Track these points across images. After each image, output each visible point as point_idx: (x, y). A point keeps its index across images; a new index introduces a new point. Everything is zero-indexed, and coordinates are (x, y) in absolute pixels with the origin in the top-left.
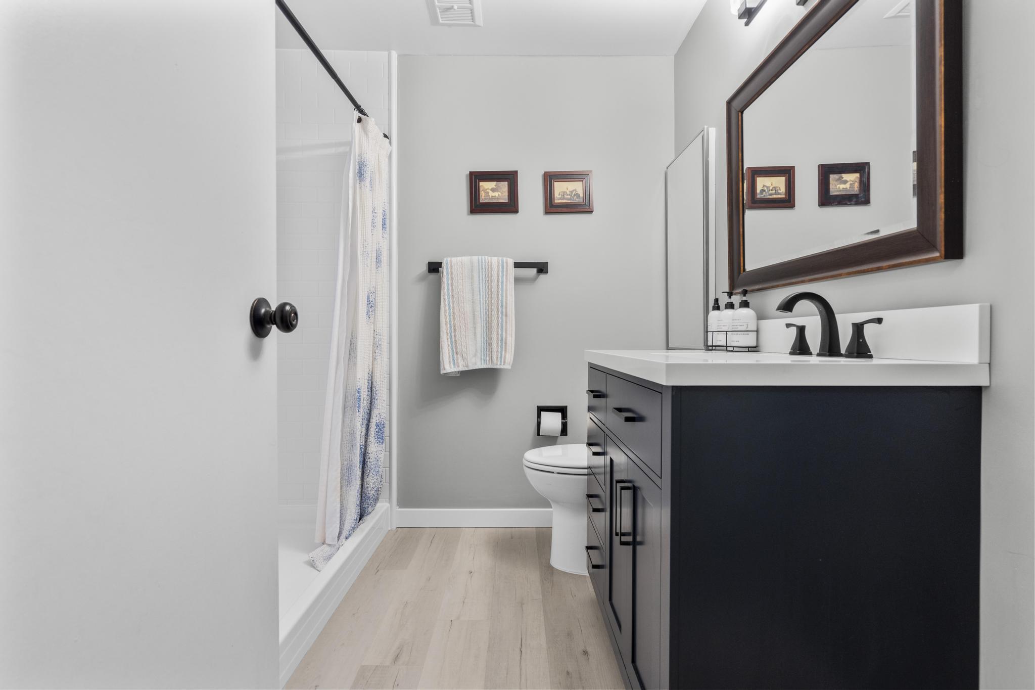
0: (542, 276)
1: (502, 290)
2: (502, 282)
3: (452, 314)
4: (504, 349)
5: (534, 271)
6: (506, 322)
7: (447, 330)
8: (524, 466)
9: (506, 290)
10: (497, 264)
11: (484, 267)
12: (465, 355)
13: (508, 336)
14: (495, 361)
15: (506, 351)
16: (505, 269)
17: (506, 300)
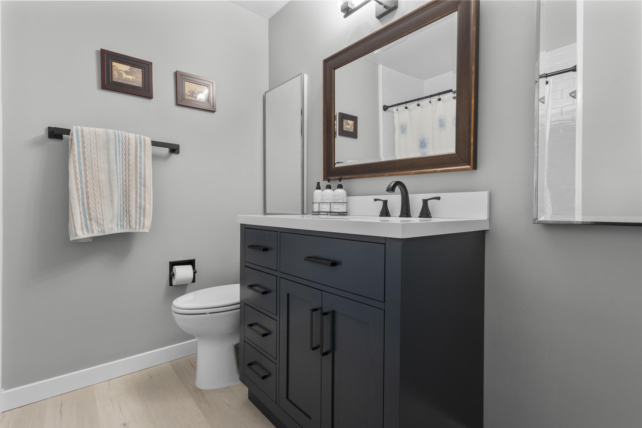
0: (174, 156)
1: (141, 163)
2: (141, 157)
3: (84, 182)
4: (142, 215)
5: (166, 150)
6: (145, 192)
7: (78, 197)
8: (173, 312)
9: (145, 164)
10: (134, 139)
11: (121, 141)
12: (101, 221)
13: (147, 204)
14: (133, 225)
15: (144, 217)
16: (143, 146)
17: (145, 173)
